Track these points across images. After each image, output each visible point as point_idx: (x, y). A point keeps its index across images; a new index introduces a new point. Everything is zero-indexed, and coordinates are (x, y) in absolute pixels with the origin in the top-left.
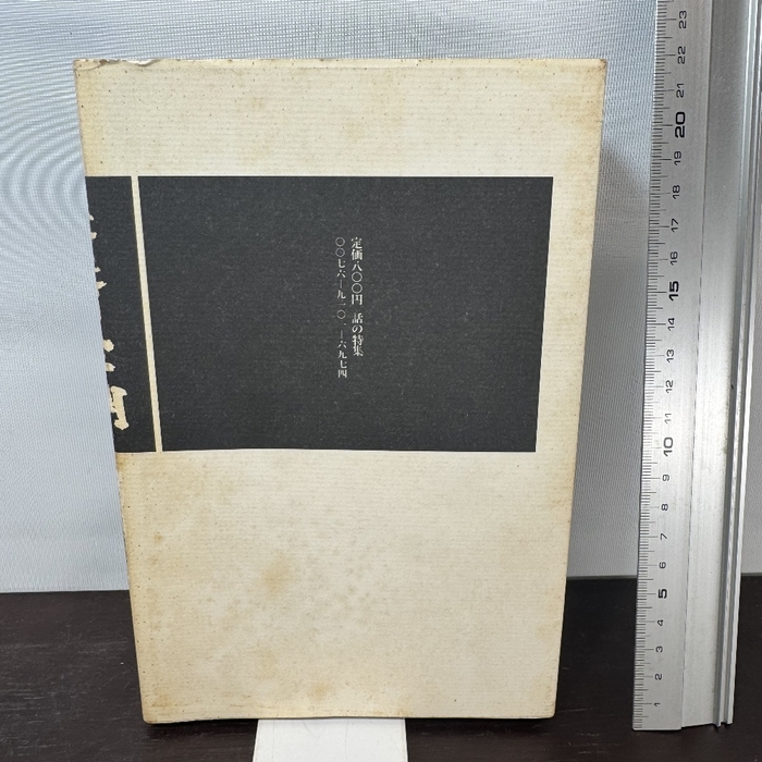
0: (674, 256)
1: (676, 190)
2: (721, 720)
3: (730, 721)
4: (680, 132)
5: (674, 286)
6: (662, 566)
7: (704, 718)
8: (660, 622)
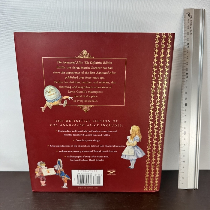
0: (186, 98)
1: (186, 86)
2: (195, 188)
3: (197, 188)
4: (187, 76)
5: (186, 104)
6: (184, 156)
7: (192, 187)
8: (183, 167)
